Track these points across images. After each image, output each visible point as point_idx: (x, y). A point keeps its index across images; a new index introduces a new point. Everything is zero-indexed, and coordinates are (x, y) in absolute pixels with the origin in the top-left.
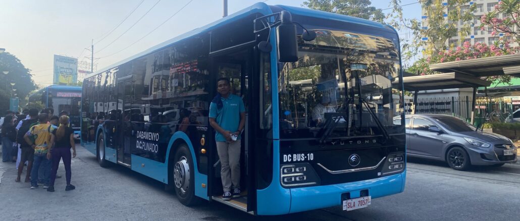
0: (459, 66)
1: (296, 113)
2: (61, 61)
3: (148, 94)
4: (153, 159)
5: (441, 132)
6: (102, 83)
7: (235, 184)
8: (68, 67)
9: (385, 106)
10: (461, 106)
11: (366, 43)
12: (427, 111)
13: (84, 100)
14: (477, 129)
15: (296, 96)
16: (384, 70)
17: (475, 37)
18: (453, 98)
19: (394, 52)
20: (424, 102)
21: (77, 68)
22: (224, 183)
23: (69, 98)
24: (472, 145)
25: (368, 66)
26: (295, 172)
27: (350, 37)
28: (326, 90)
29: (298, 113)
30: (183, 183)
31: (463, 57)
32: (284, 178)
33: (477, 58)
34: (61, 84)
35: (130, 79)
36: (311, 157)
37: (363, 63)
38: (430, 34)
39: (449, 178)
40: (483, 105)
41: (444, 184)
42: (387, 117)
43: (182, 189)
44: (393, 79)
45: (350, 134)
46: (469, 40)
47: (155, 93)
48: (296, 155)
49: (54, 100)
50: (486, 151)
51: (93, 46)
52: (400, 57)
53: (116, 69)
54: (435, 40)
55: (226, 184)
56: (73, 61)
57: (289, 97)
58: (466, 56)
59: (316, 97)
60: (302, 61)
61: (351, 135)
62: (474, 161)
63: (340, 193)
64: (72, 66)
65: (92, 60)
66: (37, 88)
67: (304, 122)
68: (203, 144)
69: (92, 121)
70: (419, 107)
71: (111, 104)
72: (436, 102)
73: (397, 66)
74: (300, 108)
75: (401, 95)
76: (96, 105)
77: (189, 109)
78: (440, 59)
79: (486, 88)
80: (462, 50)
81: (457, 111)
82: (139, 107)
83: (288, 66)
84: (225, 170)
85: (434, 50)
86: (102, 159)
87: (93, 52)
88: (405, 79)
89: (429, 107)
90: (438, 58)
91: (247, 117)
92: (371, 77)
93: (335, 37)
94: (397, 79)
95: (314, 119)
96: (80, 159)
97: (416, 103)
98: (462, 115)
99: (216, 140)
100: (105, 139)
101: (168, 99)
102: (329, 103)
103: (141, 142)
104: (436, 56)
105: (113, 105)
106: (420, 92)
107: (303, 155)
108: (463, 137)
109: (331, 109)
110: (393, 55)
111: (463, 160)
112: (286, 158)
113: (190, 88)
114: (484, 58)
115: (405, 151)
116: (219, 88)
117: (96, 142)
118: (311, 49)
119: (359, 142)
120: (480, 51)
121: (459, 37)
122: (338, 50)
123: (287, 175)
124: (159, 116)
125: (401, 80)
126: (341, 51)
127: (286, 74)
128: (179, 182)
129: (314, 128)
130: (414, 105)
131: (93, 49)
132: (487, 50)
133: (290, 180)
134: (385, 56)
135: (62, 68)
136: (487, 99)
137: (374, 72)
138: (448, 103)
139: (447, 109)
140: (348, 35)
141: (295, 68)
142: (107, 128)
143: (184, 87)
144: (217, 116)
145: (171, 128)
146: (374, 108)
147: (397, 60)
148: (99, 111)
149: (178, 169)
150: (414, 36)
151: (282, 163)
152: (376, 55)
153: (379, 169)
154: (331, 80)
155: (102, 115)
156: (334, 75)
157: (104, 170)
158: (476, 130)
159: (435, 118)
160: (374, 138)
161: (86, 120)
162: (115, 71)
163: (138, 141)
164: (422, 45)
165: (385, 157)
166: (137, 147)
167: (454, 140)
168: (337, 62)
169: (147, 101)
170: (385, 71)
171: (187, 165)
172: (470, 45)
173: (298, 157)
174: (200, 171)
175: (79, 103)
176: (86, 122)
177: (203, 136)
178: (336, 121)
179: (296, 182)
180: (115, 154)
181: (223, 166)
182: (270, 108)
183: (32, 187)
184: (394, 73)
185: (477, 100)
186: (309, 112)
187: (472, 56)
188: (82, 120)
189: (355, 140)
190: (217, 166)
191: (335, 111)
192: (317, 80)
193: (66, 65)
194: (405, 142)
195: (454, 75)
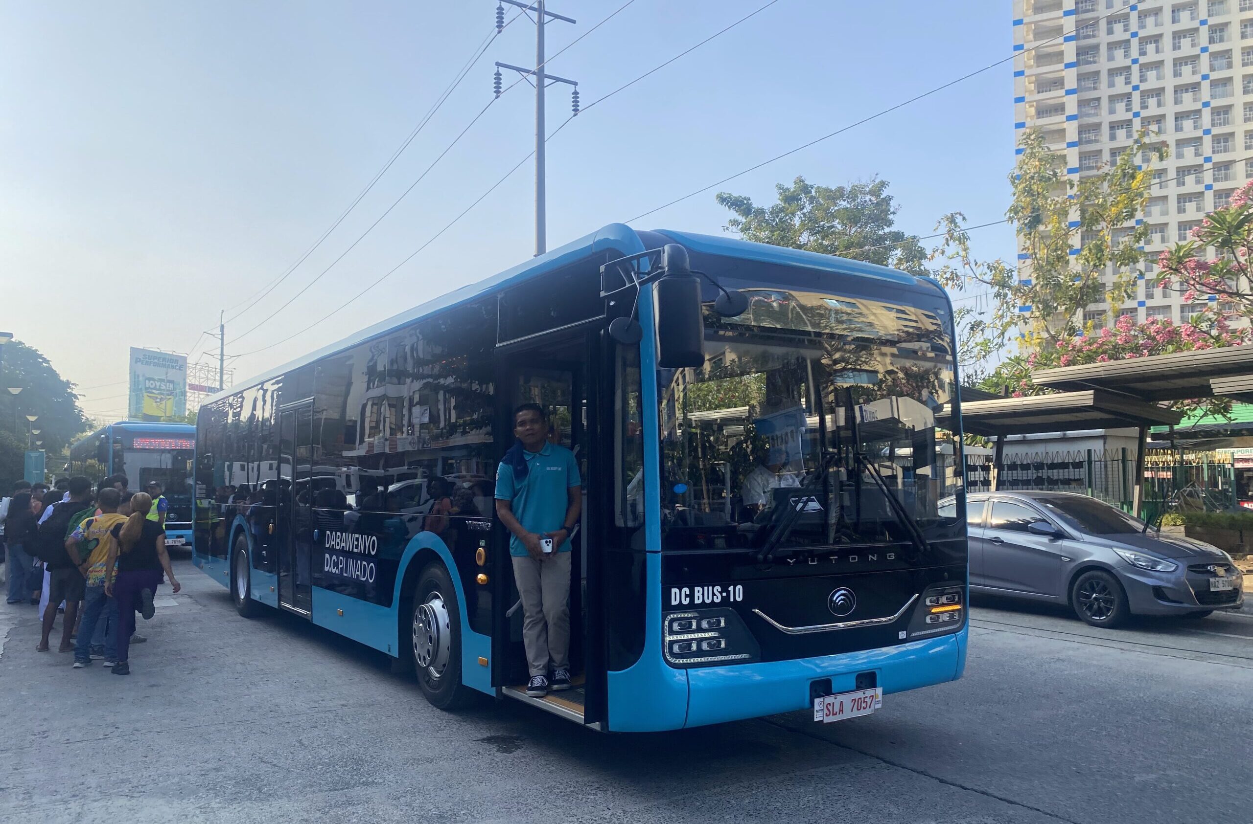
0: (1103, 374)
1: (704, 488)
2: (147, 363)
3: (354, 443)
4: (365, 599)
5: (1058, 535)
6: (245, 416)
7: (558, 658)
8: (164, 377)
9: (919, 471)
10: (1110, 473)
11: (876, 322)
12: (1026, 483)
13: (199, 454)
14: (1146, 526)
15: (704, 447)
16: (918, 386)
17: (1149, 303)
18: (1089, 451)
19: (941, 342)
20: (1019, 463)
21: (185, 380)
22: (530, 655)
23: (163, 451)
24: (1132, 566)
25: (880, 376)
26: (700, 630)
27: (839, 306)
28: (778, 433)
29: (708, 491)
30: (434, 655)
31: (1115, 353)
32: (672, 643)
33: (1150, 355)
34: (148, 418)
35: (308, 405)
36: (738, 593)
37: (867, 368)
38: (1035, 297)
39: (1076, 645)
40: (1163, 469)
41: (1063, 661)
42: (923, 500)
43: (431, 668)
44: (938, 408)
45: (834, 540)
46: (1134, 310)
47: (372, 439)
48: (700, 589)
49: (128, 457)
50: (1168, 581)
51: (222, 327)
52: (954, 354)
53: (277, 383)
54: (1048, 310)
55: (535, 659)
56: (177, 363)
57: (687, 451)
58: (1124, 349)
59: (752, 452)
60: (717, 362)
61: (837, 541)
62: (1138, 605)
63: (808, 679)
64: (172, 374)
65: (222, 360)
66: (91, 427)
67: (722, 510)
68: (481, 563)
69: (220, 506)
70: (1007, 475)
71: (265, 465)
72: (1050, 462)
73: (946, 376)
74: (715, 478)
75: (958, 446)
76: (230, 468)
77: (450, 478)
78: (1059, 358)
79: (1172, 428)
80: (1115, 335)
81: (1098, 483)
82: (333, 474)
83: (684, 377)
84: (534, 624)
85: (1045, 335)
86: (242, 597)
87: (222, 339)
88: (966, 407)
89: (1031, 474)
90: (1054, 355)
91: (585, 499)
92: (886, 401)
93: (803, 308)
94: (947, 408)
95: (747, 503)
96: (190, 597)
97: (999, 466)
98: (1111, 493)
99: (512, 551)
100: (250, 549)
101: (404, 454)
102: (784, 465)
103: (334, 557)
104: (1050, 350)
105: (271, 468)
106: (1010, 437)
107: (718, 588)
108: (1111, 547)
109: (789, 480)
110: (939, 350)
111: (1111, 602)
112: (678, 596)
113: (452, 429)
114: (1166, 356)
115: (964, 581)
116: (519, 429)
117: (229, 556)
118: (741, 335)
119: (854, 559)
120: (1158, 337)
121: (1107, 304)
122: (806, 338)
123: (680, 637)
124: (378, 494)
125: (956, 409)
126: (815, 340)
127: (679, 394)
128: (424, 653)
129: (748, 524)
130: (996, 470)
131: (222, 335)
132: (1172, 336)
133: (686, 649)
134: (920, 353)
135: (150, 379)
136: (1172, 455)
137: (894, 391)
138: (1078, 465)
139: (1075, 480)
140: (832, 302)
141: (703, 381)
142: (256, 524)
143: (442, 425)
144: (515, 495)
145: (409, 525)
146: (894, 477)
147: (948, 362)
148: (236, 483)
149: (423, 622)
150: (997, 302)
151: (667, 607)
152: (899, 349)
153: (903, 623)
154: (790, 410)
155: (243, 492)
156: (796, 396)
157: (248, 623)
158: (1144, 531)
159: (1044, 501)
160: (890, 549)
161: (205, 504)
162: (276, 387)
163: (327, 556)
164: (1016, 324)
165: (917, 595)
166: (326, 569)
167: (1090, 554)
168: (806, 366)
169: (352, 458)
170: (919, 389)
171: (445, 611)
172: (1134, 324)
173: (705, 594)
174: (474, 627)
175: (189, 464)
176: (206, 510)
177: (482, 543)
178: (798, 508)
179: (700, 653)
180: (274, 586)
181: (527, 614)
182: (639, 475)
183: (77, 665)
184: (940, 392)
185: (1147, 458)
186: (736, 486)
187: (1136, 350)
188: (196, 503)
189: (844, 554)
190: (513, 614)
191: (797, 484)
192: (758, 410)
193: (159, 373)
194: (965, 559)
195: (1092, 397)
